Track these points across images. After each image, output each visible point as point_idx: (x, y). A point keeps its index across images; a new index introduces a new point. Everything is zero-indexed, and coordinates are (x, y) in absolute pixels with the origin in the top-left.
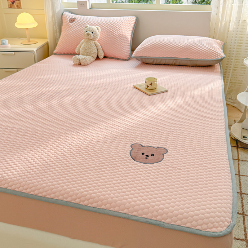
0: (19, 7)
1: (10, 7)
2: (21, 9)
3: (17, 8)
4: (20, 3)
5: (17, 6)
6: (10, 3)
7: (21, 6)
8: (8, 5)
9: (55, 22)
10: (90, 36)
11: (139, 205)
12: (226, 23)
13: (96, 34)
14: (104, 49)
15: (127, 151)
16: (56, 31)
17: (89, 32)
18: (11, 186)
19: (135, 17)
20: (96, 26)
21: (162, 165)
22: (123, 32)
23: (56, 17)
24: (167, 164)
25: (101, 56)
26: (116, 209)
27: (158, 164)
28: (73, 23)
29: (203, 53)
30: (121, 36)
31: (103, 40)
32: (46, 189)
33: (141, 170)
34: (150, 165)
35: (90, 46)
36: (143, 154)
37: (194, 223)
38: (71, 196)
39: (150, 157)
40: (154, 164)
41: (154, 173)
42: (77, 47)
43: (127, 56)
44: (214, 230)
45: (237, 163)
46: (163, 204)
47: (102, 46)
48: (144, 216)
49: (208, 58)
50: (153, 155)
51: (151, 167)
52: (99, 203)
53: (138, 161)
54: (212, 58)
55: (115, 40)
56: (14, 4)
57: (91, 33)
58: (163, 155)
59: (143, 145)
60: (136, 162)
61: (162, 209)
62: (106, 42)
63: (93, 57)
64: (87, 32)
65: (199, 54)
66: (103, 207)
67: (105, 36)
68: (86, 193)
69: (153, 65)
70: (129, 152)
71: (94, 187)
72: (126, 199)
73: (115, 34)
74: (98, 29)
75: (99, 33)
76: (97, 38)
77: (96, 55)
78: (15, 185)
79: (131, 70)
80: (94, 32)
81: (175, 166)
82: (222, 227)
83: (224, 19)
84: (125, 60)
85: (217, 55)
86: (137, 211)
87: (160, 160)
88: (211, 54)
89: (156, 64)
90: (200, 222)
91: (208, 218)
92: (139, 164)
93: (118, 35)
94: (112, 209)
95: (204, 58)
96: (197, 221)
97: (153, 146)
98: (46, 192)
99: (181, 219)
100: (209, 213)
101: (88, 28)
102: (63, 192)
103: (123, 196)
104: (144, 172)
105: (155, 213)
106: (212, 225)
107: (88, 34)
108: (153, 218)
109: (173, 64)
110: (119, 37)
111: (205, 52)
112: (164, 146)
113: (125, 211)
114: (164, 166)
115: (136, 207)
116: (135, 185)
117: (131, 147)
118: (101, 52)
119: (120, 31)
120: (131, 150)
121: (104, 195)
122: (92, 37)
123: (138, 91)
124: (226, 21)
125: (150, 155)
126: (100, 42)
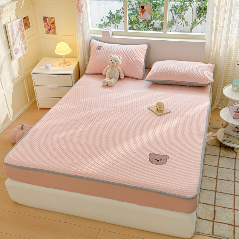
0: (54, 33)
1: (47, 33)
2: (56, 35)
3: (53, 34)
4: (55, 31)
5: (53, 33)
6: (47, 30)
7: (56, 33)
8: (45, 31)
9: (85, 48)
10: (114, 64)
11: (155, 185)
12: (217, 50)
13: (118, 62)
14: (124, 71)
15: (147, 158)
16: (85, 53)
17: (114, 61)
18: (93, 177)
19: (147, 45)
20: (119, 56)
21: (166, 166)
22: (139, 58)
23: (85, 44)
24: (168, 165)
25: (122, 77)
26: (145, 187)
27: (164, 165)
28: (99, 51)
29: (197, 78)
30: (136, 62)
31: (123, 65)
32: (111, 178)
33: (155, 168)
34: (160, 166)
35: (114, 71)
36: (156, 159)
37: (179, 193)
38: (123, 181)
39: (160, 161)
40: (162, 165)
41: (162, 170)
42: (104, 70)
43: (141, 77)
44: (188, 196)
45: (218, 159)
46: (166, 185)
47: (123, 69)
48: (157, 190)
49: (201, 82)
50: (161, 160)
51: (160, 167)
52: (137, 184)
53: (154, 163)
54: (204, 82)
55: (132, 65)
56: (50, 31)
57: (115, 62)
58: (167, 160)
59: (156, 154)
60: (152, 164)
61: (165, 187)
62: (125, 66)
63: (116, 78)
64: (112, 61)
65: (194, 79)
66: (138, 186)
67: (125, 62)
68: (130, 180)
69: (161, 85)
70: (148, 158)
71: (133, 177)
72: (149, 183)
73: (133, 61)
74: (120, 58)
75: (120, 61)
76: (119, 64)
77: (119, 77)
78: (96, 176)
79: (145, 91)
80: (117, 61)
81: (172, 166)
82: (192, 195)
83: (216, 48)
84: (140, 79)
85: (207, 80)
86: (154, 188)
87: (165, 163)
88: (203, 79)
89: (163, 84)
90: (182, 192)
91: (186, 191)
92: (154, 165)
93: (134, 61)
94: (142, 187)
95: (198, 82)
96: (181, 192)
97: (161, 154)
98: (111, 179)
99: (174, 191)
100: (186, 189)
101: (112, 58)
102: (119, 179)
103: (147, 181)
104: (157, 169)
105: (162, 189)
106: (187, 194)
107: (113, 63)
108: (161, 191)
109: (176, 84)
110: (135, 62)
111: (199, 78)
112: (167, 155)
113: (149, 188)
114: (167, 166)
115: (154, 186)
116: (153, 176)
117: (149, 155)
118: (122, 74)
119: (136, 58)
120: (150, 157)
121: (138, 181)
122: (116, 64)
123: (151, 112)
124: (217, 48)
125: (160, 160)
126: (121, 67)
